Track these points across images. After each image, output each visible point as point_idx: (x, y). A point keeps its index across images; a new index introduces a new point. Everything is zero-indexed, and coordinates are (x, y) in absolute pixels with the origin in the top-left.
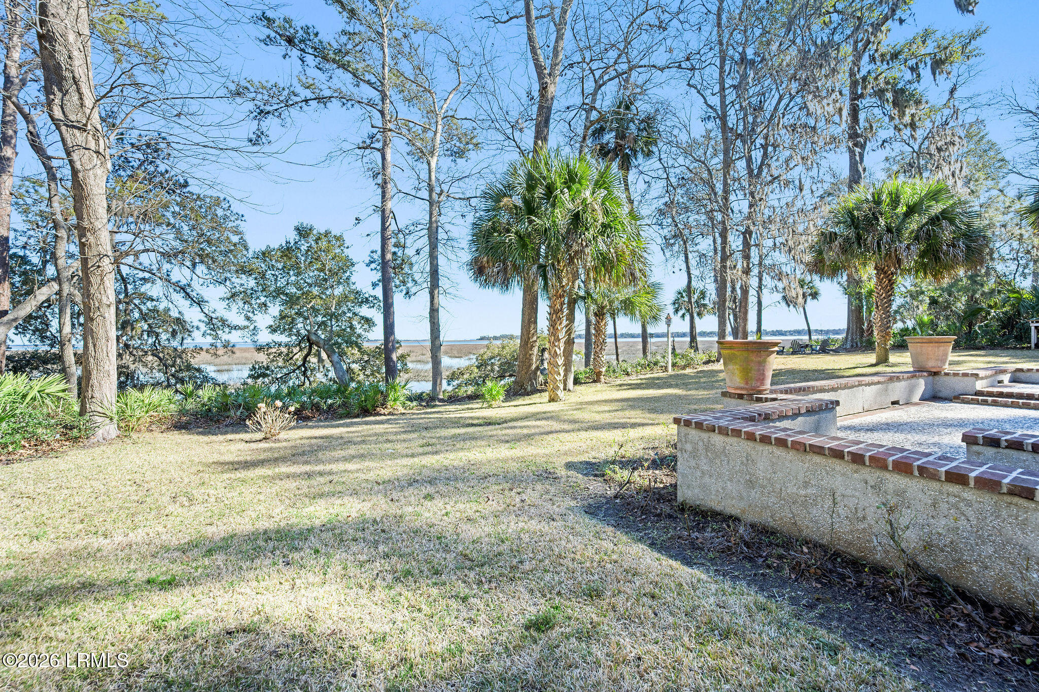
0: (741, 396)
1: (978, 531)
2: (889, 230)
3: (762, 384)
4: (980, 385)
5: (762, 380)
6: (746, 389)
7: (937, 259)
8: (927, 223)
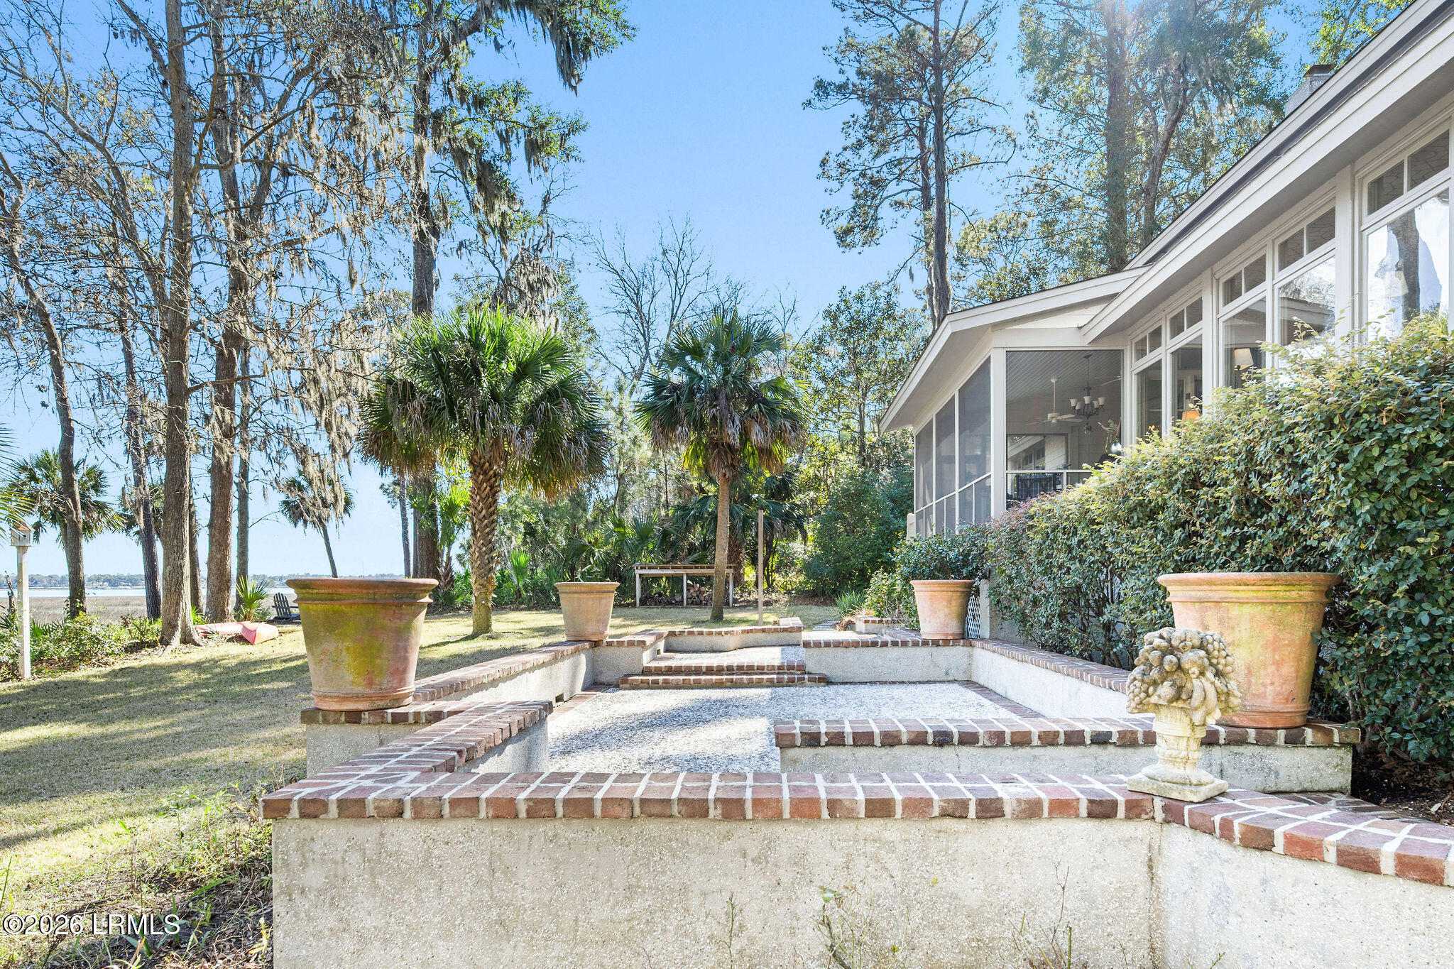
0: (354, 717)
1: (903, 891)
2: (495, 396)
3: (402, 682)
4: (646, 659)
5: (400, 673)
6: (368, 698)
7: (556, 458)
8: (542, 398)
